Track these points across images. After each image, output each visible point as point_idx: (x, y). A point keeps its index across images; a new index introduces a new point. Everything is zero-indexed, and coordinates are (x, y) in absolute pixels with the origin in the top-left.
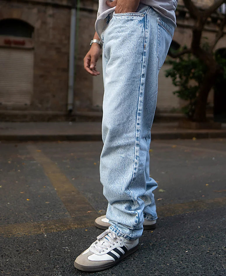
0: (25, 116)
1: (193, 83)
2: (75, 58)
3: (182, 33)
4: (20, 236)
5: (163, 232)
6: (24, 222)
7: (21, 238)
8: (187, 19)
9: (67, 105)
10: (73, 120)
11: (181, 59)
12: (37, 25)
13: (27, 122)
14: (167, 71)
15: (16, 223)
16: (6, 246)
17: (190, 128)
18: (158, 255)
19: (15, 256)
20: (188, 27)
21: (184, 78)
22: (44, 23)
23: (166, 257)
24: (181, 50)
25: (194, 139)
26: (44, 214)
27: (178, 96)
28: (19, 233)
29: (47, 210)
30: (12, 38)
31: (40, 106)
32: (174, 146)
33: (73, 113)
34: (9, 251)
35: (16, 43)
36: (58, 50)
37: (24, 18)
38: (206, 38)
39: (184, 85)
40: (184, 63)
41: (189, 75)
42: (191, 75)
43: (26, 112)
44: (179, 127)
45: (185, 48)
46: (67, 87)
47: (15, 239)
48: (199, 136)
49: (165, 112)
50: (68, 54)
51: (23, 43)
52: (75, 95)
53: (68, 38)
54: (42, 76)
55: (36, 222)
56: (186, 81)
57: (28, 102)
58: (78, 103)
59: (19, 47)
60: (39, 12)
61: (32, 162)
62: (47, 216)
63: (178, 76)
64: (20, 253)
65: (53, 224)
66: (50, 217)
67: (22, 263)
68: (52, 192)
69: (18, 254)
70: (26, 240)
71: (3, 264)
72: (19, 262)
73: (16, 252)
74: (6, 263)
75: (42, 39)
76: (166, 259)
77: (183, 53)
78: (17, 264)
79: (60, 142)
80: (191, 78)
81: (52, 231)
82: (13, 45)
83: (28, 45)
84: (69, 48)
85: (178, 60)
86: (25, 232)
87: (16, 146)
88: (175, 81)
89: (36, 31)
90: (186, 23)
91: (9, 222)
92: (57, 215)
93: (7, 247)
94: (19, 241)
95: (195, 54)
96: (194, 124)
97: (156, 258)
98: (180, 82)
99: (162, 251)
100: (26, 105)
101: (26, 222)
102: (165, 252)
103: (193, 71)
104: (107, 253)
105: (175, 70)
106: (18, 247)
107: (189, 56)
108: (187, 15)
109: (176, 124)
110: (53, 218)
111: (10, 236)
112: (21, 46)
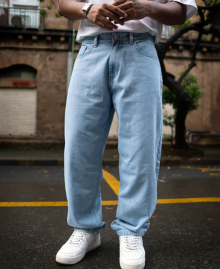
12: (39, 68)
22: (45, 66)
51: (28, 84)
60: (41, 56)
75: (43, 79)
82: (19, 86)
89: (38, 72)
100: (31, 135)
112: (26, 86)
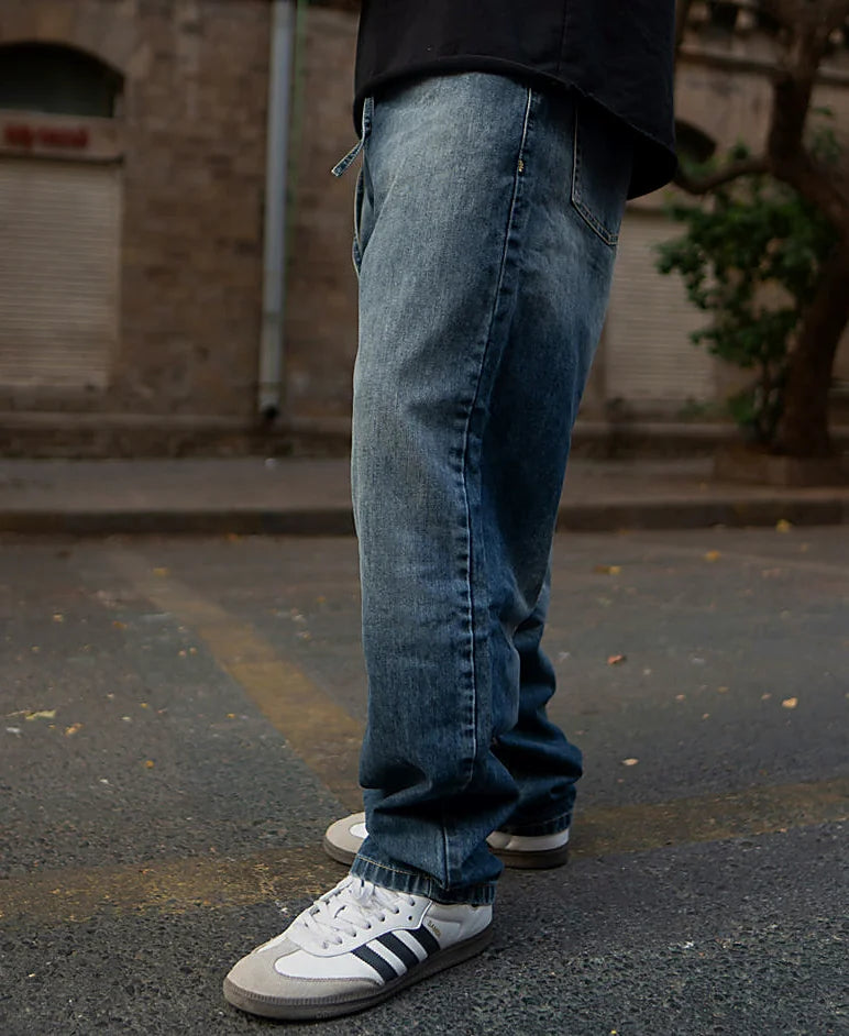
0: (86, 435)
1: (772, 297)
2: (288, 199)
3: (723, 91)
4: (182, 912)
5: (762, 895)
6: (185, 858)
7: (187, 918)
8: (744, 35)
9: (255, 388)
10: (282, 452)
11: (724, 199)
12: (131, 59)
13: (94, 457)
14: (662, 249)
15: (151, 861)
16: (135, 951)
17: (764, 483)
18: (769, 990)
19: (183, 992)
20: (746, 68)
21: (735, 276)
22: (164, 57)
23: (801, 996)
24: (721, 160)
25: (783, 526)
26: (255, 823)
27: (714, 351)
28: (174, 897)
29: (262, 808)
30: (37, 120)
31: (146, 392)
32: (711, 555)
33: (280, 422)
34: (153, 970)
35: (52, 138)
36: (221, 168)
37: (83, 39)
38: (828, 113)
39: (736, 304)
40: (736, 217)
41: (755, 263)
42: (765, 265)
43: (90, 419)
44: (717, 478)
45: (740, 154)
46: (258, 316)
47: (162, 923)
48: (802, 516)
49: (657, 416)
50: (259, 180)
51: (81, 140)
52: (289, 347)
53: (262, 118)
54: (153, 272)
55: (233, 855)
56: (745, 291)
57: (100, 379)
58: (300, 381)
59: (66, 153)
61: (148, 618)
62: (270, 833)
63: (709, 268)
64: (197, 981)
65: (304, 863)
66: (282, 836)
67: (219, 1019)
68: (263, 737)
69: (194, 981)
70: (211, 926)
71: (140, 1020)
72: (205, 1015)
73: (182, 976)
74: (151, 1020)
75: (156, 124)
76: (804, 1004)
77: (731, 176)
78: (200, 1023)
79: (236, 541)
80: (764, 277)
81: (308, 892)
82: (38, 149)
83: (100, 148)
84: (263, 159)
85: (708, 205)
86: (197, 893)
87: (64, 555)
88: (700, 291)
89: (130, 90)
90: (739, 52)
91: (121, 856)
92: (308, 828)
93: (140, 956)
94: (183, 930)
95: (780, 177)
96: (779, 466)
97: (760, 999)
98: (719, 293)
99: (781, 972)
100: (90, 388)
101: (190, 856)
102: (790, 978)
103: (772, 247)
104: (354, 952)
105: (697, 246)
106: (183, 955)
107: (756, 187)
108: (744, 20)
109: (703, 465)
110: (294, 838)
111: (139, 909)
112: (71, 152)
